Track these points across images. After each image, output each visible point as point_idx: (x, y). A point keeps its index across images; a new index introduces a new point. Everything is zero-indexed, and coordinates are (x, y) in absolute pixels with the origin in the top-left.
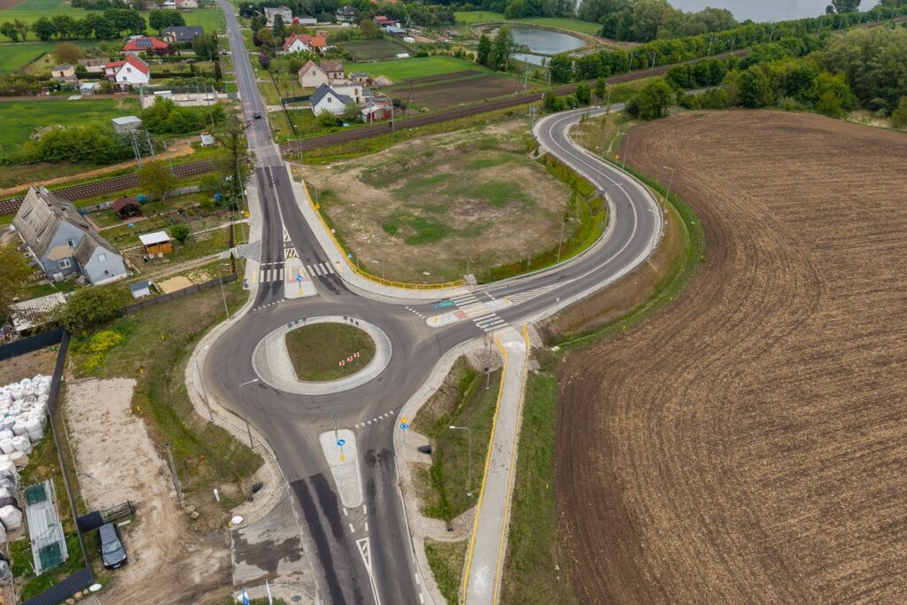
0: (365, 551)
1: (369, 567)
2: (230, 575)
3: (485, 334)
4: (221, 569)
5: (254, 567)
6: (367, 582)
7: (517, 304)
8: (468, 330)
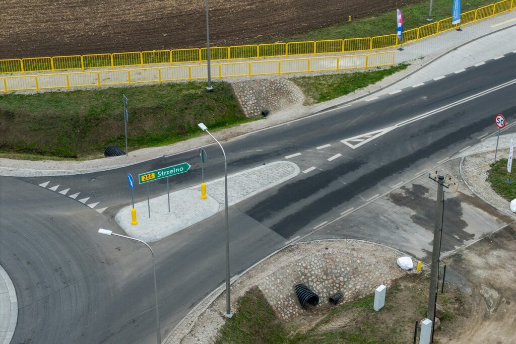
0: (354, 143)
2: (497, 235)
4: (498, 246)
5: (464, 218)
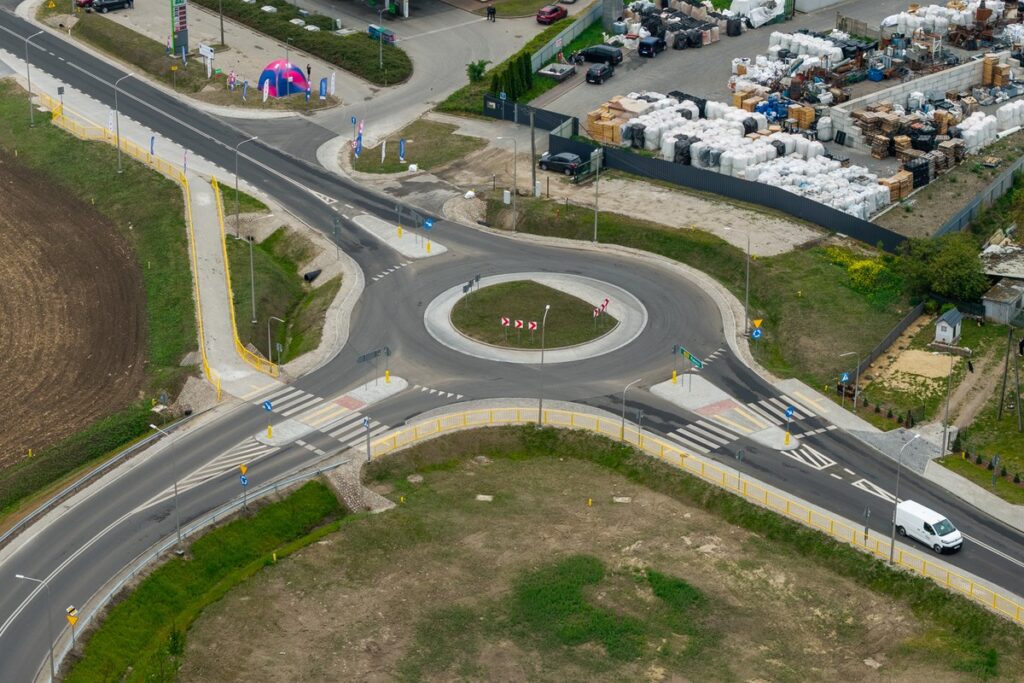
0: (325, 198)
1: (315, 193)
2: (439, 177)
3: (288, 383)
4: (451, 178)
6: (312, 188)
7: (249, 439)
8: (324, 384)
